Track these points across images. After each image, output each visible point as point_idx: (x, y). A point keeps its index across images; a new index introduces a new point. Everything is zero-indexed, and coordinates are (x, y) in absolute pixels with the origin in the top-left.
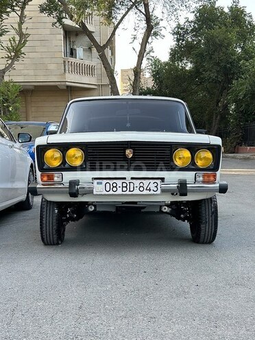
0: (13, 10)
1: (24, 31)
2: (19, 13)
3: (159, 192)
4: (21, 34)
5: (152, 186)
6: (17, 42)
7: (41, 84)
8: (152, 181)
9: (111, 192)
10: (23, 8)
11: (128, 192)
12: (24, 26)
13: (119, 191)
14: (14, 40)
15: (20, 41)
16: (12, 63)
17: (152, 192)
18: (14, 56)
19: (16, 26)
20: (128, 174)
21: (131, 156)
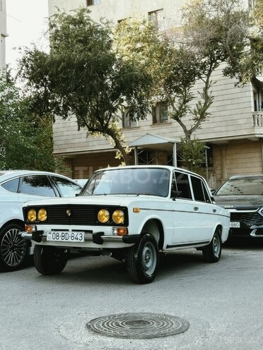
0: (200, 78)
1: (209, 94)
2: (205, 79)
3: (83, 241)
4: (207, 98)
5: (79, 236)
6: (203, 105)
7: (232, 138)
8: (79, 233)
9: (56, 240)
10: (208, 75)
11: (65, 240)
12: (209, 91)
13: (60, 240)
14: (200, 104)
15: (205, 104)
16: (198, 124)
17: (79, 241)
18: (201, 117)
19: (202, 91)
20: (71, 227)
21: (69, 214)
